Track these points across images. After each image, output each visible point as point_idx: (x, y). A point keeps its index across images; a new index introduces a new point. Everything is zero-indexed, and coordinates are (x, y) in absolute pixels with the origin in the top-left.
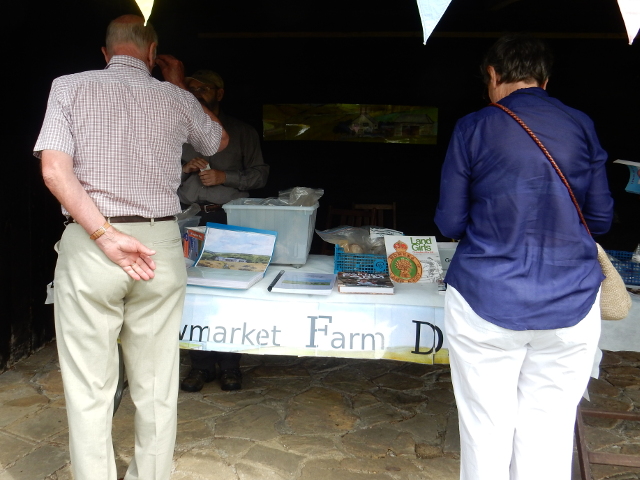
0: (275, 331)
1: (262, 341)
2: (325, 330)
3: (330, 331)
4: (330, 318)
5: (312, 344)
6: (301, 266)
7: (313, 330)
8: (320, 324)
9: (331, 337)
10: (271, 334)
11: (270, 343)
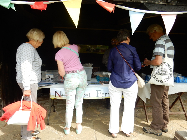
0: (89, 94)
1: (87, 96)
2: (100, 93)
3: (101, 93)
4: (101, 90)
5: (98, 96)
6: (90, 80)
7: (98, 93)
8: (99, 92)
9: (101, 94)
10: (89, 95)
11: (89, 97)
